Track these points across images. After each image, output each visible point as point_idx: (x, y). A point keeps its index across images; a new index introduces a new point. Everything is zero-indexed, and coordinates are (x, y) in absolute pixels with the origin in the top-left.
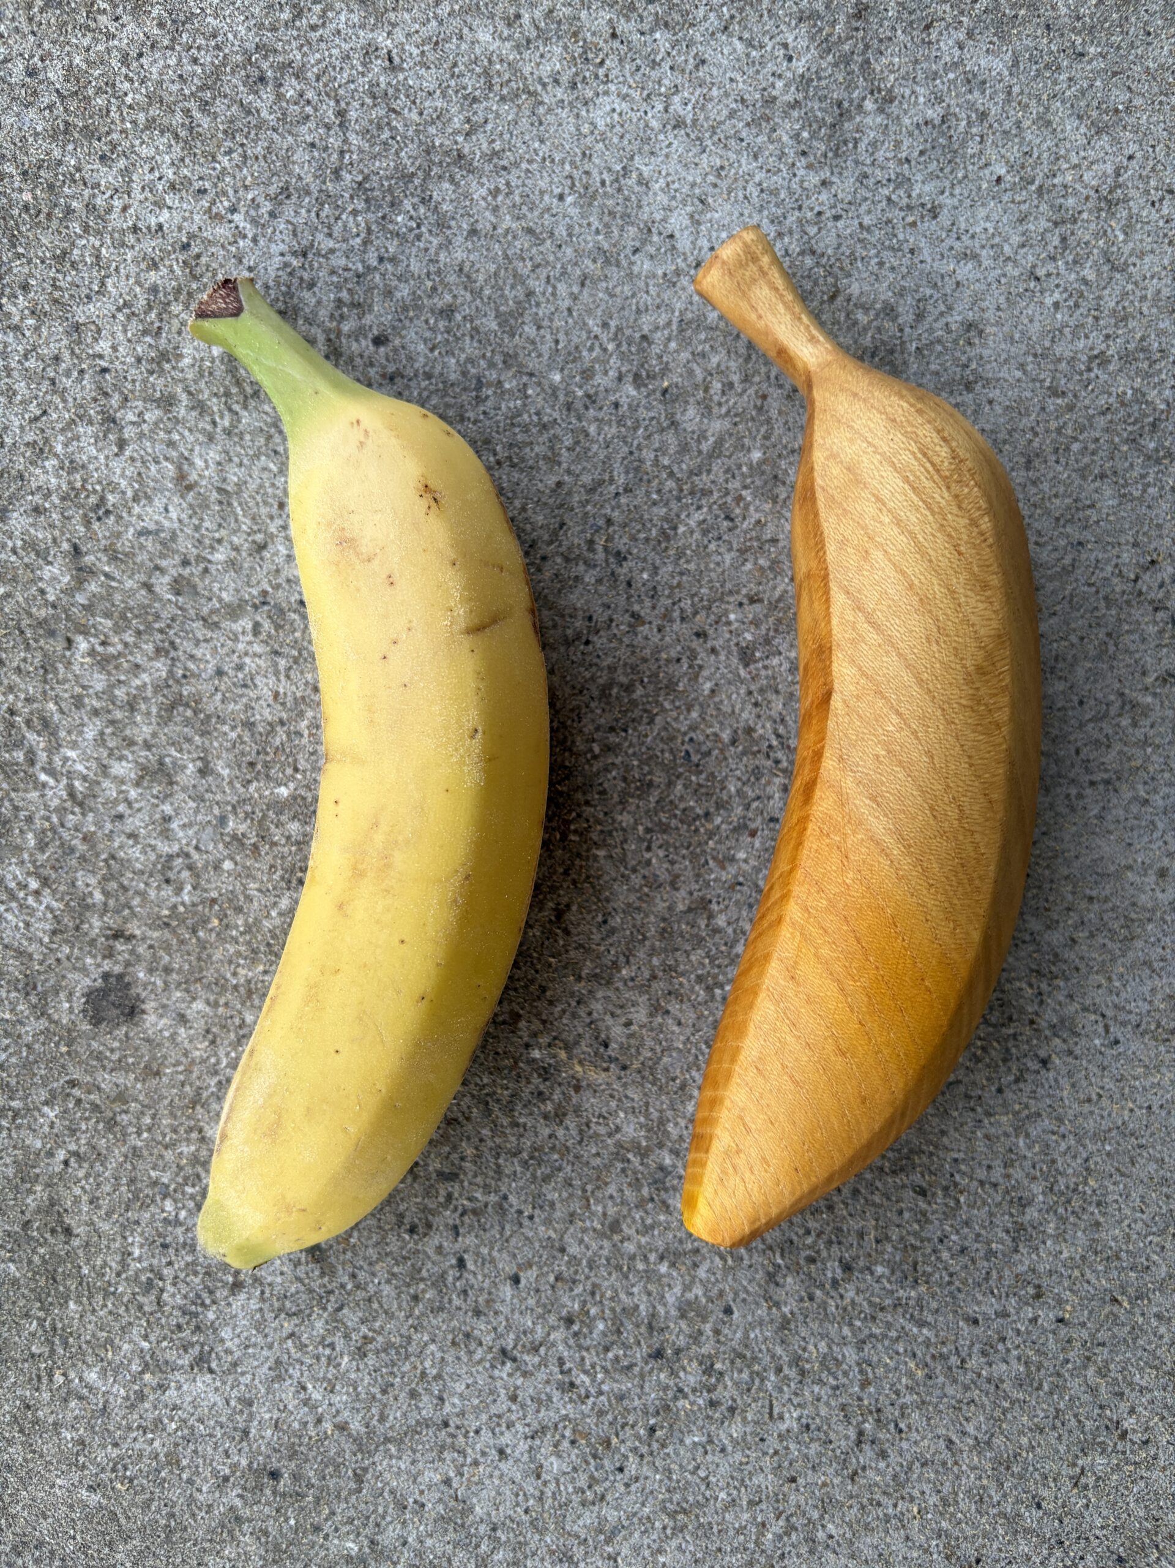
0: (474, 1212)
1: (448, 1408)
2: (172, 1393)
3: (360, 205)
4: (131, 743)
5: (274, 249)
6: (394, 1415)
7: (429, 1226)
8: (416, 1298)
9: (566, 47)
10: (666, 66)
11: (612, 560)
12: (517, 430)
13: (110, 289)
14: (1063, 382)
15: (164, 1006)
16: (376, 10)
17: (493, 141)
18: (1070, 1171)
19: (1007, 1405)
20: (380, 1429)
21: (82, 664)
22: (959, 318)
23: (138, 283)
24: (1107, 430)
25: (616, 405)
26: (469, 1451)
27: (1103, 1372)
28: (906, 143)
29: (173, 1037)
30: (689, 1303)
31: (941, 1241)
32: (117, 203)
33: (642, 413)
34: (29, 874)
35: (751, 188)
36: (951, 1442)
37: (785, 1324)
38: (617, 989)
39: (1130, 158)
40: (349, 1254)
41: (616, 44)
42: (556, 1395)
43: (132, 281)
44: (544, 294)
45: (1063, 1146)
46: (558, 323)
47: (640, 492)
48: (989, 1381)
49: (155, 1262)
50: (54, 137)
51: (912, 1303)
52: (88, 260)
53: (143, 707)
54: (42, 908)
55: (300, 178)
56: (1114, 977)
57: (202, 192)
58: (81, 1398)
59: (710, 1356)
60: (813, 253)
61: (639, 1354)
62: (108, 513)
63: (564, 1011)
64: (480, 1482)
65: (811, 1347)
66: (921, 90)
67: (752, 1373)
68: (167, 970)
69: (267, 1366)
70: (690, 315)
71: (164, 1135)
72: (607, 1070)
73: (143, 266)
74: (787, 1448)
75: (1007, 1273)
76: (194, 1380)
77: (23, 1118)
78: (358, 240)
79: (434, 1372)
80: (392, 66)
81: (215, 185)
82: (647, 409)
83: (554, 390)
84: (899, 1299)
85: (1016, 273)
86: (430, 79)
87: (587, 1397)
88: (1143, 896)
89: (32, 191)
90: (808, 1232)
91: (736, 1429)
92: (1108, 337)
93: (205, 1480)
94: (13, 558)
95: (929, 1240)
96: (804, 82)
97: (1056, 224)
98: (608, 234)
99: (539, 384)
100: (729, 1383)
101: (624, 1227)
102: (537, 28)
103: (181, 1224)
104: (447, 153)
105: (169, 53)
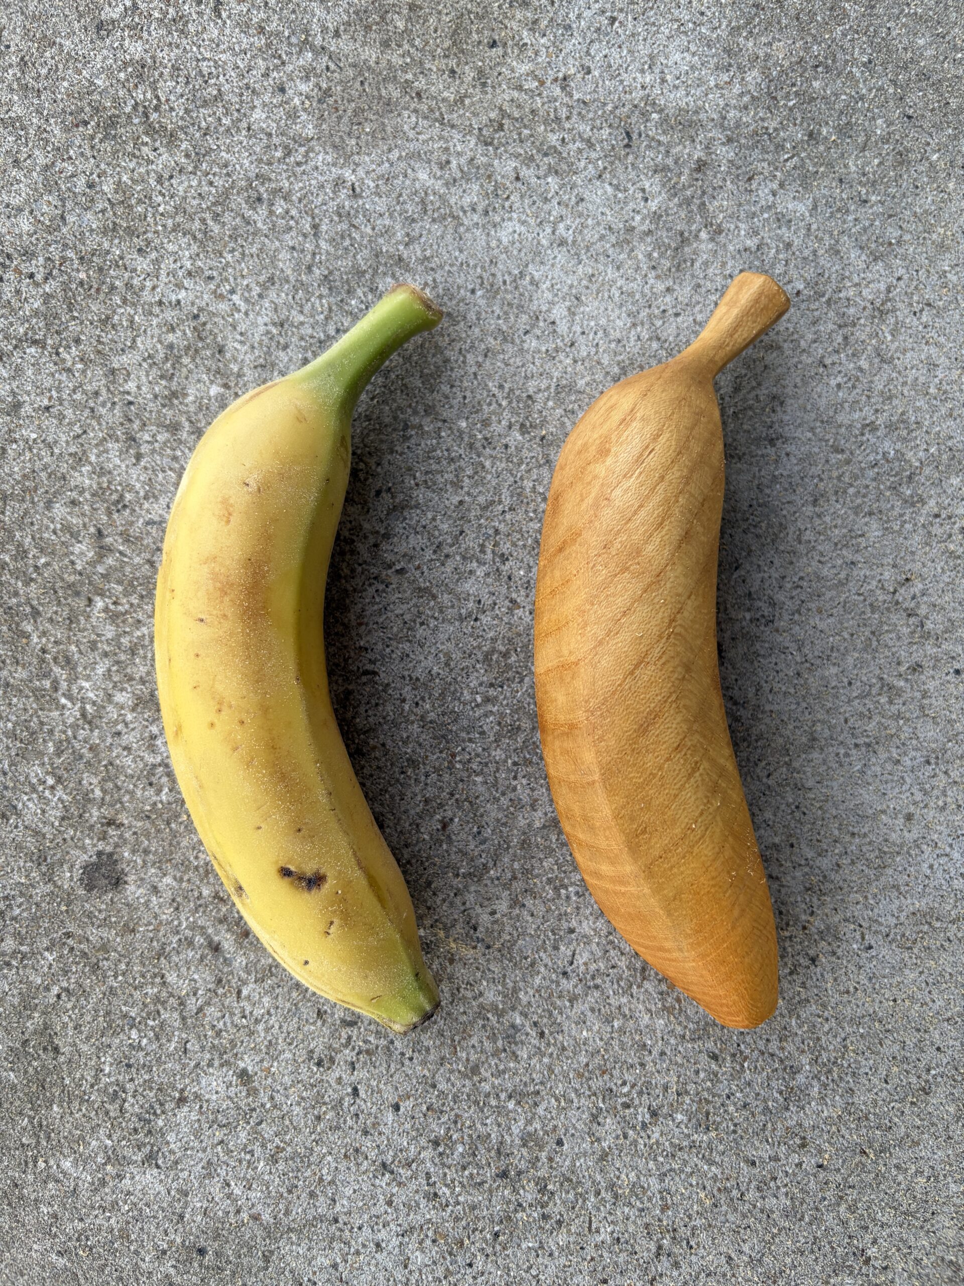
0: (368, 1052)
1: (338, 1208)
2: (127, 1181)
3: (325, 291)
4: (131, 679)
5: (260, 320)
6: (297, 1211)
7: (332, 1060)
8: (318, 1118)
9: (482, 186)
10: (555, 202)
11: (497, 559)
12: (432, 461)
13: (139, 345)
14: (843, 442)
15: (142, 879)
16: (345, 153)
17: (425, 250)
18: (831, 1047)
19: (775, 1231)
20: (285, 1221)
21: (98, 618)
22: (766, 392)
23: (160, 341)
24: (874, 480)
25: (506, 446)
26: (353, 1243)
27: (852, 1209)
28: (730, 264)
29: (147, 904)
30: (529, 1134)
31: (728, 1097)
32: (148, 284)
33: (525, 453)
34: (47, 773)
35: (613, 290)
36: (730, 1258)
37: (604, 1156)
38: (486, 885)
39: (899, 279)
40: (270, 1080)
41: (519, 185)
42: (423, 1203)
43: (155, 340)
44: (457, 361)
45: (826, 1027)
46: (466, 384)
47: (522, 512)
48: (762, 1211)
49: (121, 1078)
50: (105, 233)
51: (704, 1145)
52: (125, 323)
53: (141, 652)
54: (55, 799)
55: (282, 271)
56: (870, 896)
57: (211, 278)
58: (57, 1181)
59: (544, 1179)
60: (658, 339)
61: (489, 1173)
62: (125, 506)
63: (444, 900)
64: (360, 1268)
65: (623, 1176)
66: (742, 226)
67: (576, 1194)
68: (146, 852)
69: (200, 1165)
70: (564, 382)
71: (135, 979)
72: (475, 948)
73: (164, 329)
74: (601, 1256)
75: (779, 1125)
76: (144, 1173)
77: (28, 959)
78: (322, 317)
79: (329, 1178)
80: (354, 193)
81: (221, 274)
82: (530, 451)
83: (461, 432)
84: (693, 1142)
85: (809, 361)
86: (381, 205)
87: (447, 1206)
88: (893, 835)
89: (86, 271)
90: (624, 1083)
91: (562, 1239)
92: (877, 411)
93: (148, 1252)
94: (53, 537)
95: (719, 1096)
96: (656, 217)
97: (840, 327)
98: (506, 320)
99: (450, 428)
100: (558, 1202)
101: (482, 1070)
102: (462, 171)
103: (142, 1050)
104: (391, 257)
105: (192, 177)
